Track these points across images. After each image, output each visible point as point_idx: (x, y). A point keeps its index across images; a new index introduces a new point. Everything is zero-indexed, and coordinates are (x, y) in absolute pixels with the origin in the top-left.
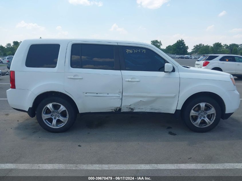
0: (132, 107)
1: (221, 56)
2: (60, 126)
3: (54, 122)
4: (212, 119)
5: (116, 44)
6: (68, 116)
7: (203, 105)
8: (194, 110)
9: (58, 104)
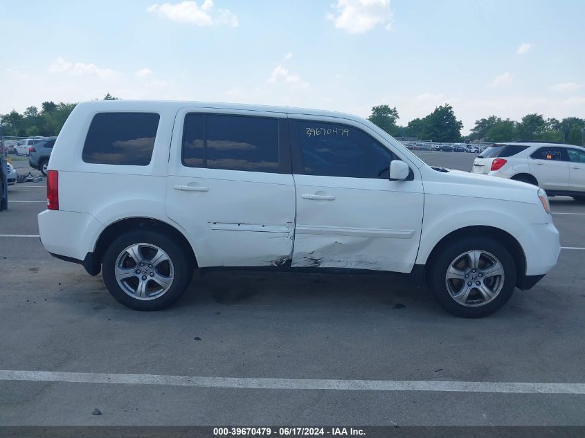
0: (316, 256)
1: (535, 146)
2: (154, 296)
3: (142, 286)
4: (495, 289)
5: (285, 116)
6: (172, 274)
7: (475, 255)
8: (455, 266)
9: (152, 245)
